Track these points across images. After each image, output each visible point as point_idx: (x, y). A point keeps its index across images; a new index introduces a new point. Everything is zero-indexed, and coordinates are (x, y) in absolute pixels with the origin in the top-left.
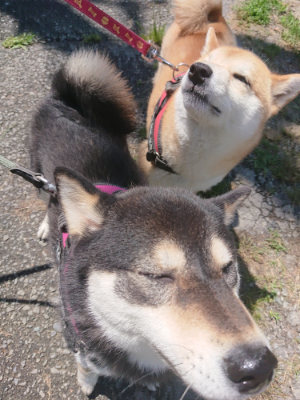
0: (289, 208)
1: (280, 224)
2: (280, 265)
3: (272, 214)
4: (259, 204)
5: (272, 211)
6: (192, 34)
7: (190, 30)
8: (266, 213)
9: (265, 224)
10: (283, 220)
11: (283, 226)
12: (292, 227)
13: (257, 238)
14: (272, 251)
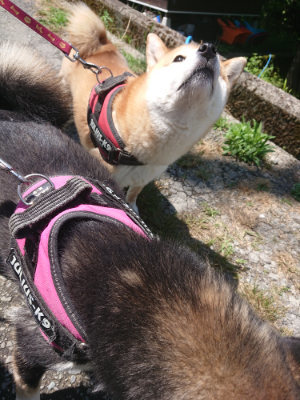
0: (201, 184)
1: (204, 197)
2: (221, 225)
3: (194, 193)
4: (181, 189)
5: (193, 191)
6: (92, 55)
7: (89, 54)
8: (190, 193)
9: (193, 201)
10: (204, 194)
11: (206, 197)
12: (212, 196)
13: (195, 213)
14: (210, 218)
